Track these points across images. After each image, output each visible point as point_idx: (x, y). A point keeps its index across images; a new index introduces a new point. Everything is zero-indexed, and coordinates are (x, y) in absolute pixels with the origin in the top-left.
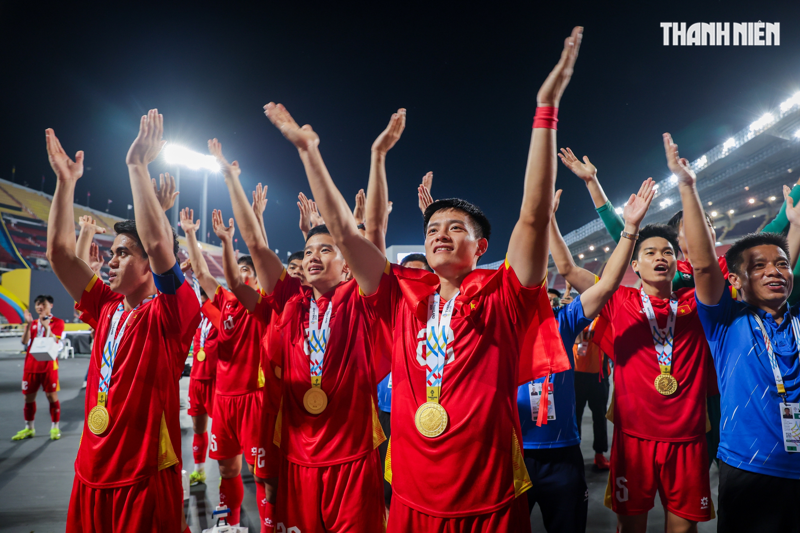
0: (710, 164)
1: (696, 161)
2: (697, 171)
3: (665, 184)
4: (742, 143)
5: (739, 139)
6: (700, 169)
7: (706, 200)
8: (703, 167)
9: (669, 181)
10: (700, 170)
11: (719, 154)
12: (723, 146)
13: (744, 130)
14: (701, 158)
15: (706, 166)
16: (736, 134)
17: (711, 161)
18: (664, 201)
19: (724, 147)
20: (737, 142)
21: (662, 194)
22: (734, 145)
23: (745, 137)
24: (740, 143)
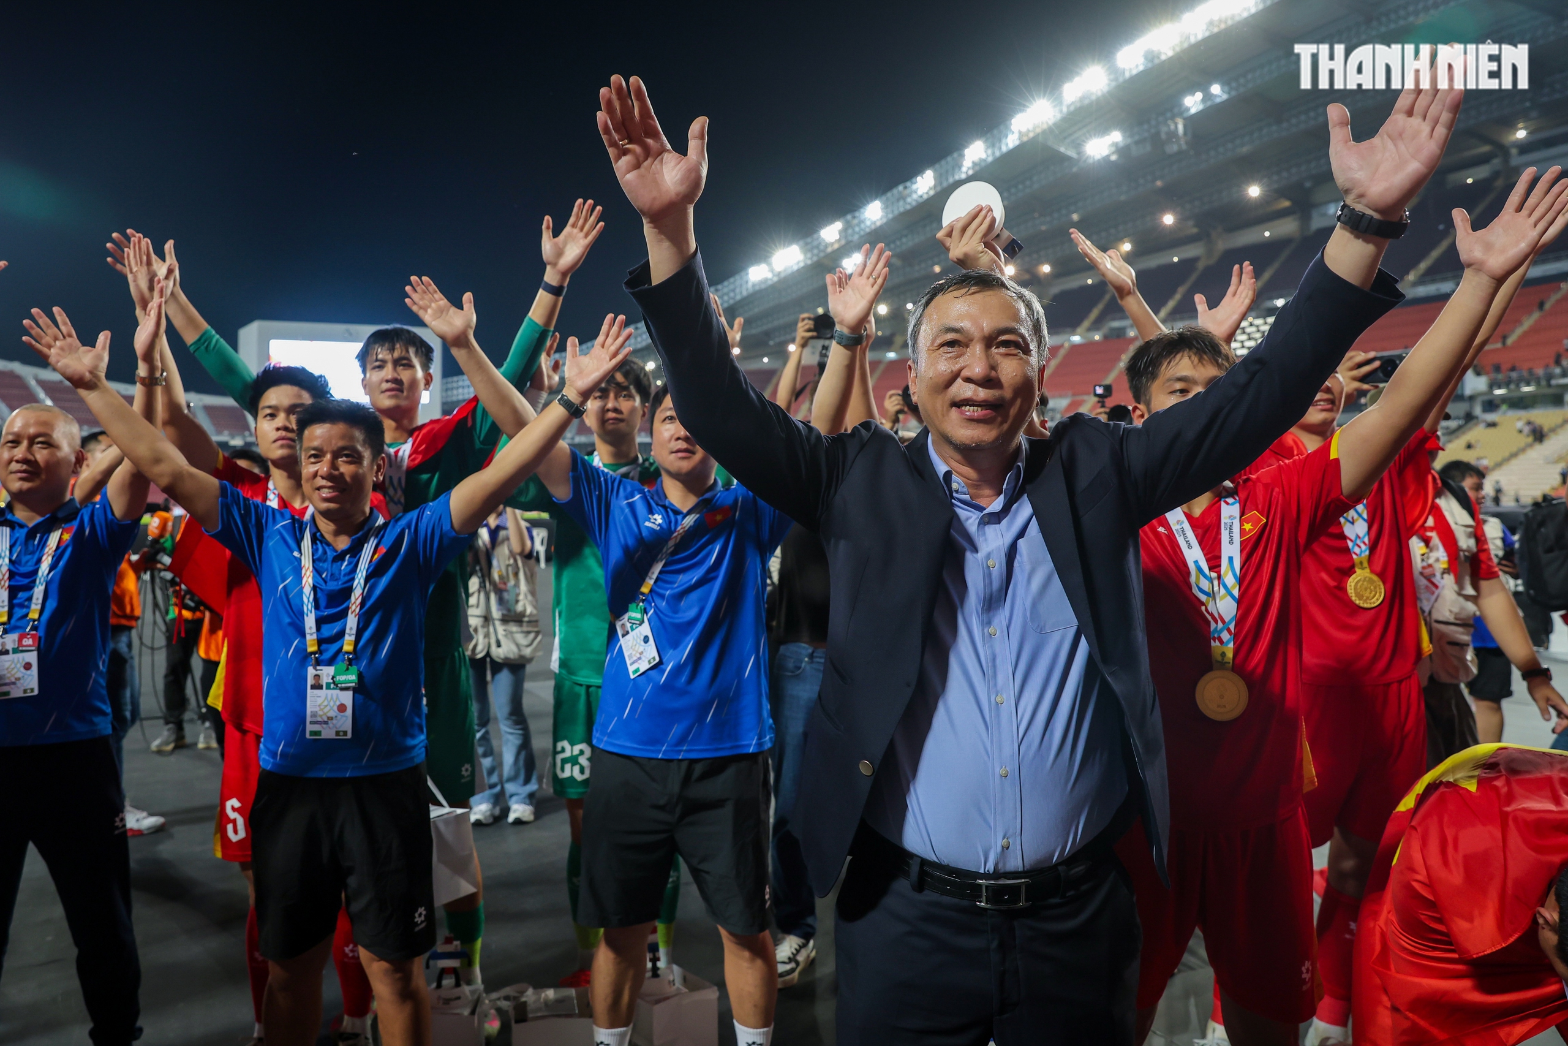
0: (939, 189)
1: (914, 180)
2: (915, 200)
3: (855, 221)
4: (998, 154)
5: (993, 146)
6: (921, 197)
7: (930, 262)
8: (927, 193)
9: (862, 217)
10: (921, 200)
11: (957, 170)
12: (964, 156)
13: (1002, 127)
14: (924, 176)
15: (932, 193)
16: (989, 135)
17: (941, 183)
18: (851, 256)
19: (966, 157)
20: (990, 152)
21: (848, 243)
22: (984, 156)
23: (1004, 141)
24: (993, 153)
